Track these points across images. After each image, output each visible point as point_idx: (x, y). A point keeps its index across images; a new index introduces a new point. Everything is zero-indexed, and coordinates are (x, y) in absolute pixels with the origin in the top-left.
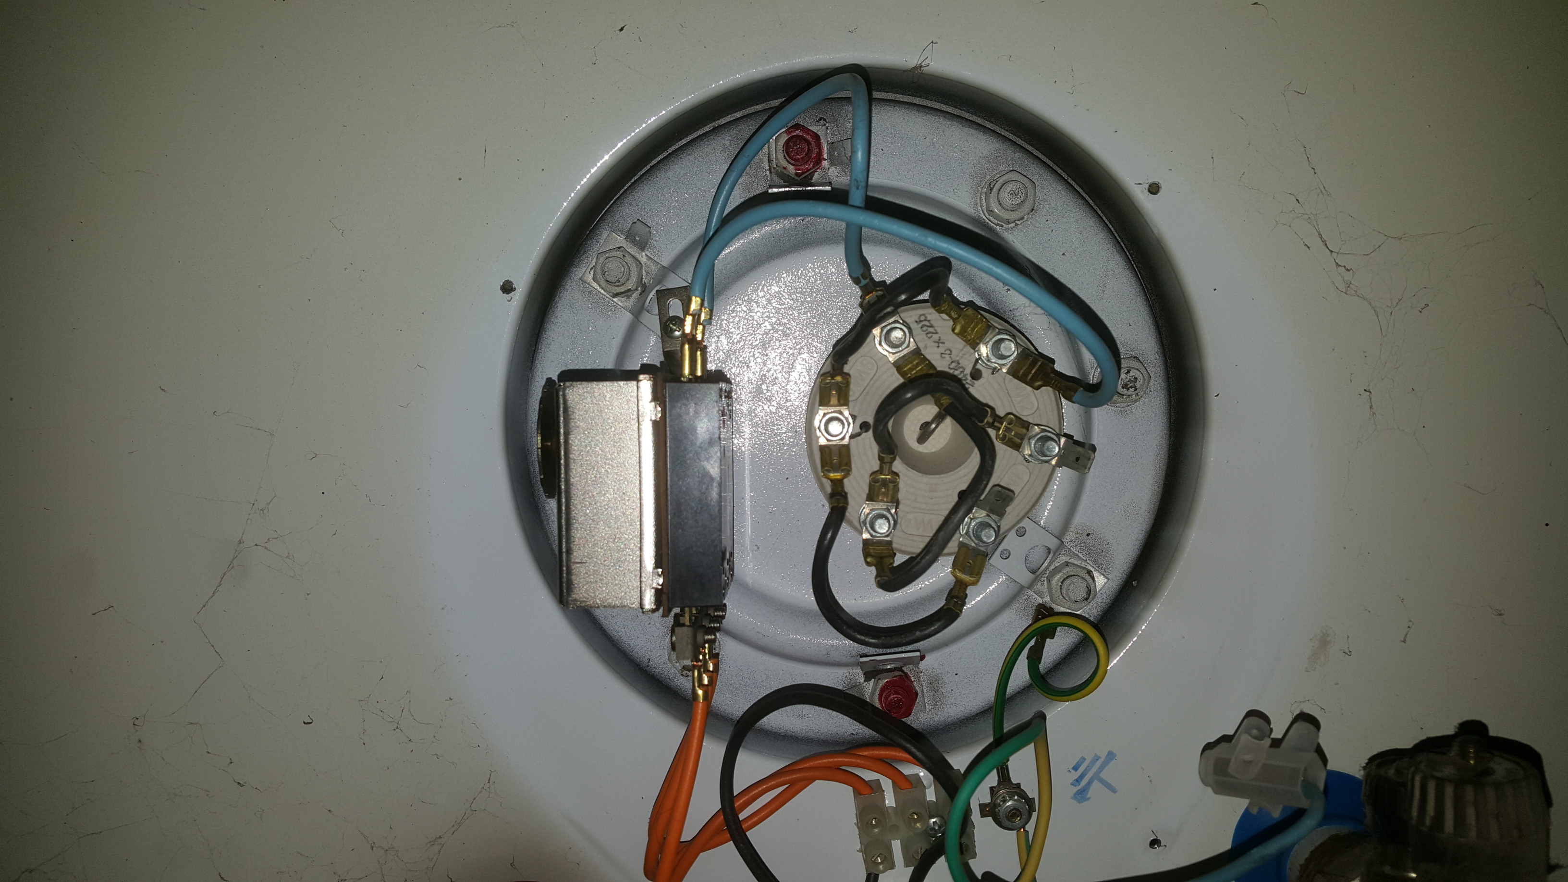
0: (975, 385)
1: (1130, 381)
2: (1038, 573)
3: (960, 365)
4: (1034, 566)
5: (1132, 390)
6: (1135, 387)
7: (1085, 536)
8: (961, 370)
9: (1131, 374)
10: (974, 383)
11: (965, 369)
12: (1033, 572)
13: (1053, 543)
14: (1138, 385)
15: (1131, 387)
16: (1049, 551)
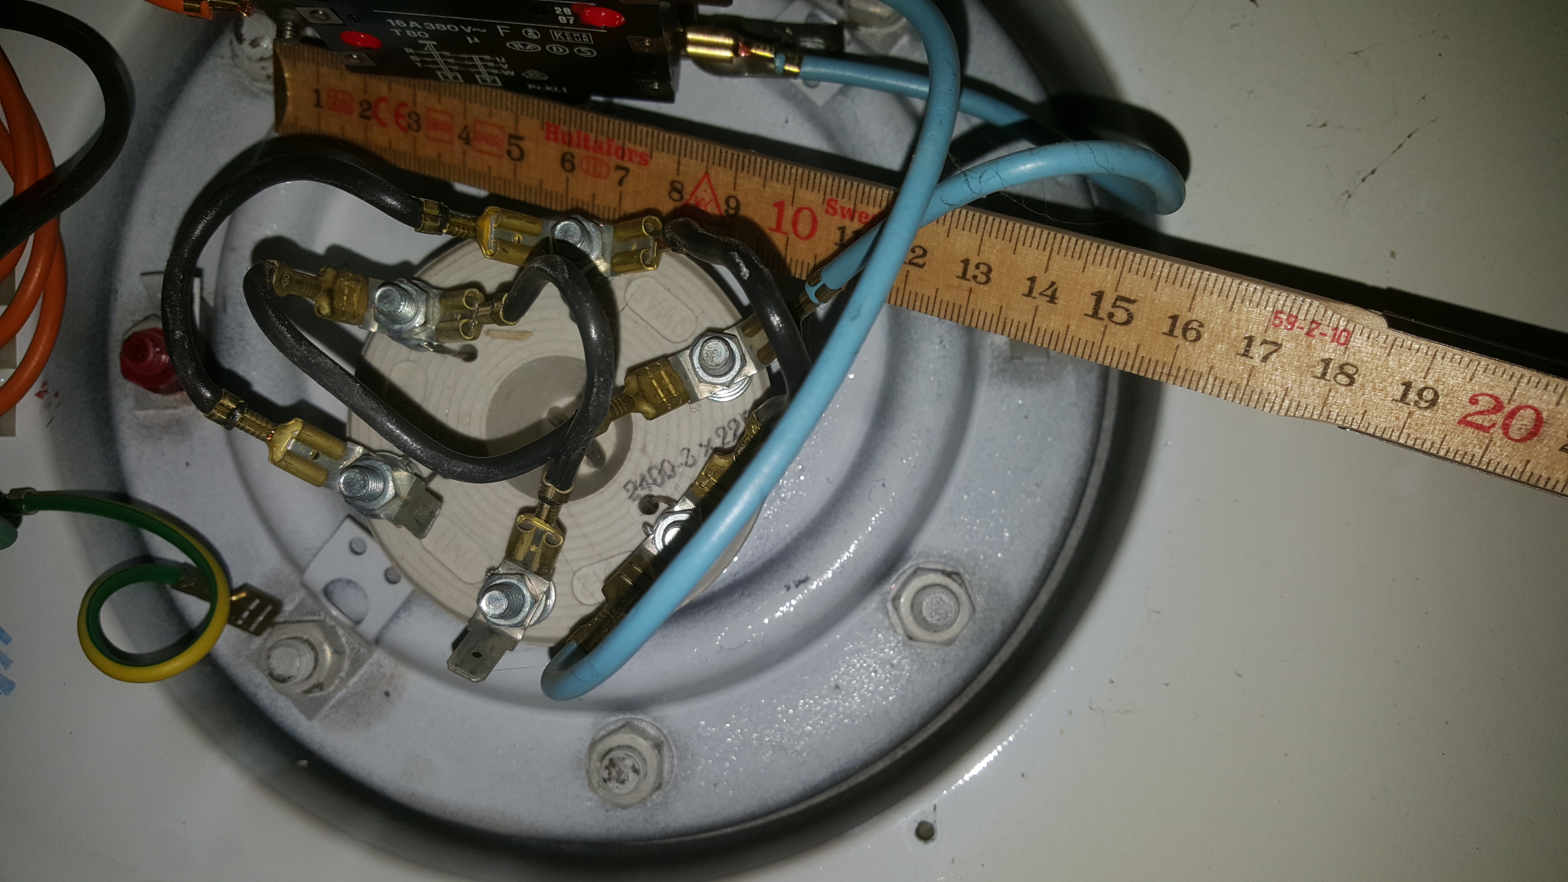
0: (630, 501)
1: (620, 772)
2: (323, 600)
3: (666, 479)
4: (338, 596)
5: (606, 775)
6: (609, 779)
7: (386, 688)
8: (659, 481)
9: (632, 775)
10: (634, 500)
11: (659, 486)
12: (327, 592)
13: (371, 627)
14: (612, 785)
15: (610, 774)
16: (358, 622)
